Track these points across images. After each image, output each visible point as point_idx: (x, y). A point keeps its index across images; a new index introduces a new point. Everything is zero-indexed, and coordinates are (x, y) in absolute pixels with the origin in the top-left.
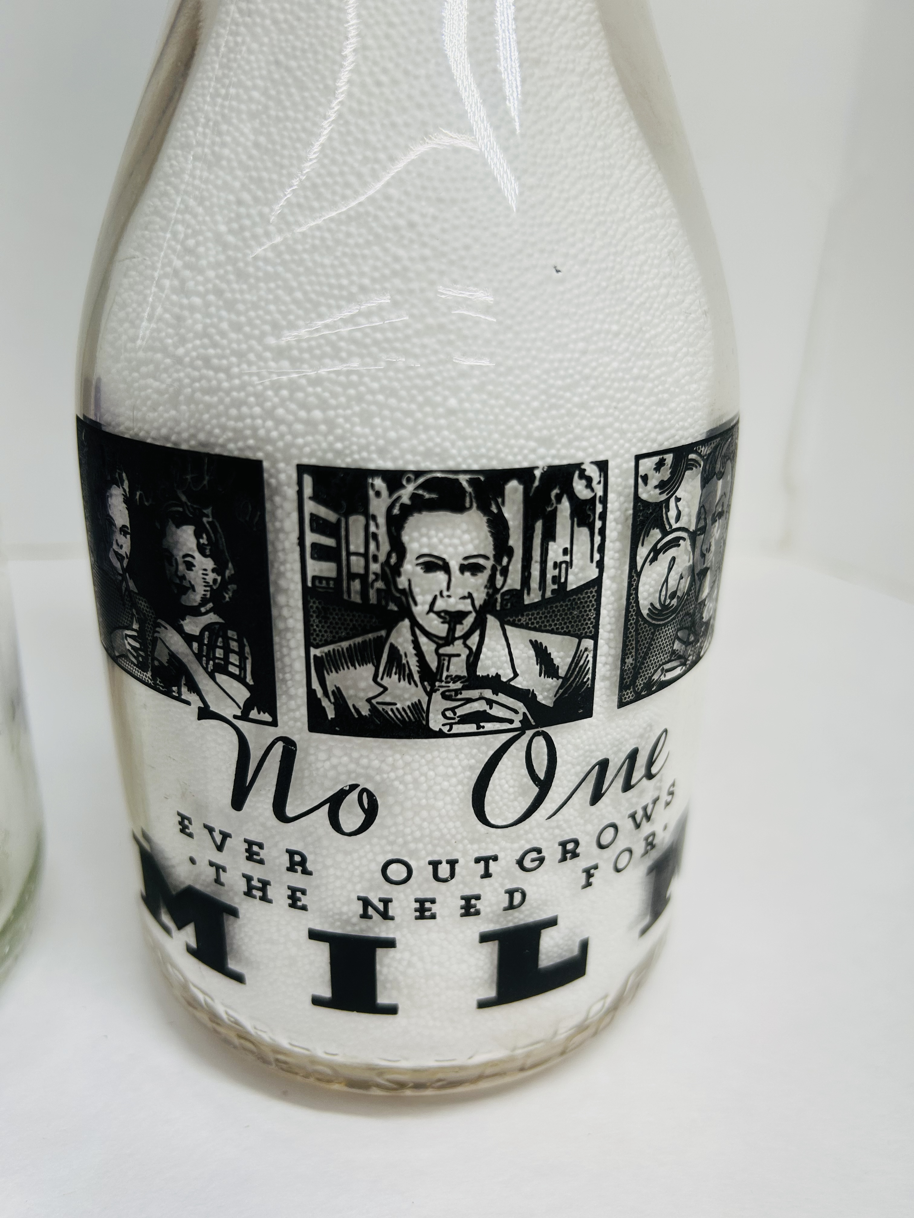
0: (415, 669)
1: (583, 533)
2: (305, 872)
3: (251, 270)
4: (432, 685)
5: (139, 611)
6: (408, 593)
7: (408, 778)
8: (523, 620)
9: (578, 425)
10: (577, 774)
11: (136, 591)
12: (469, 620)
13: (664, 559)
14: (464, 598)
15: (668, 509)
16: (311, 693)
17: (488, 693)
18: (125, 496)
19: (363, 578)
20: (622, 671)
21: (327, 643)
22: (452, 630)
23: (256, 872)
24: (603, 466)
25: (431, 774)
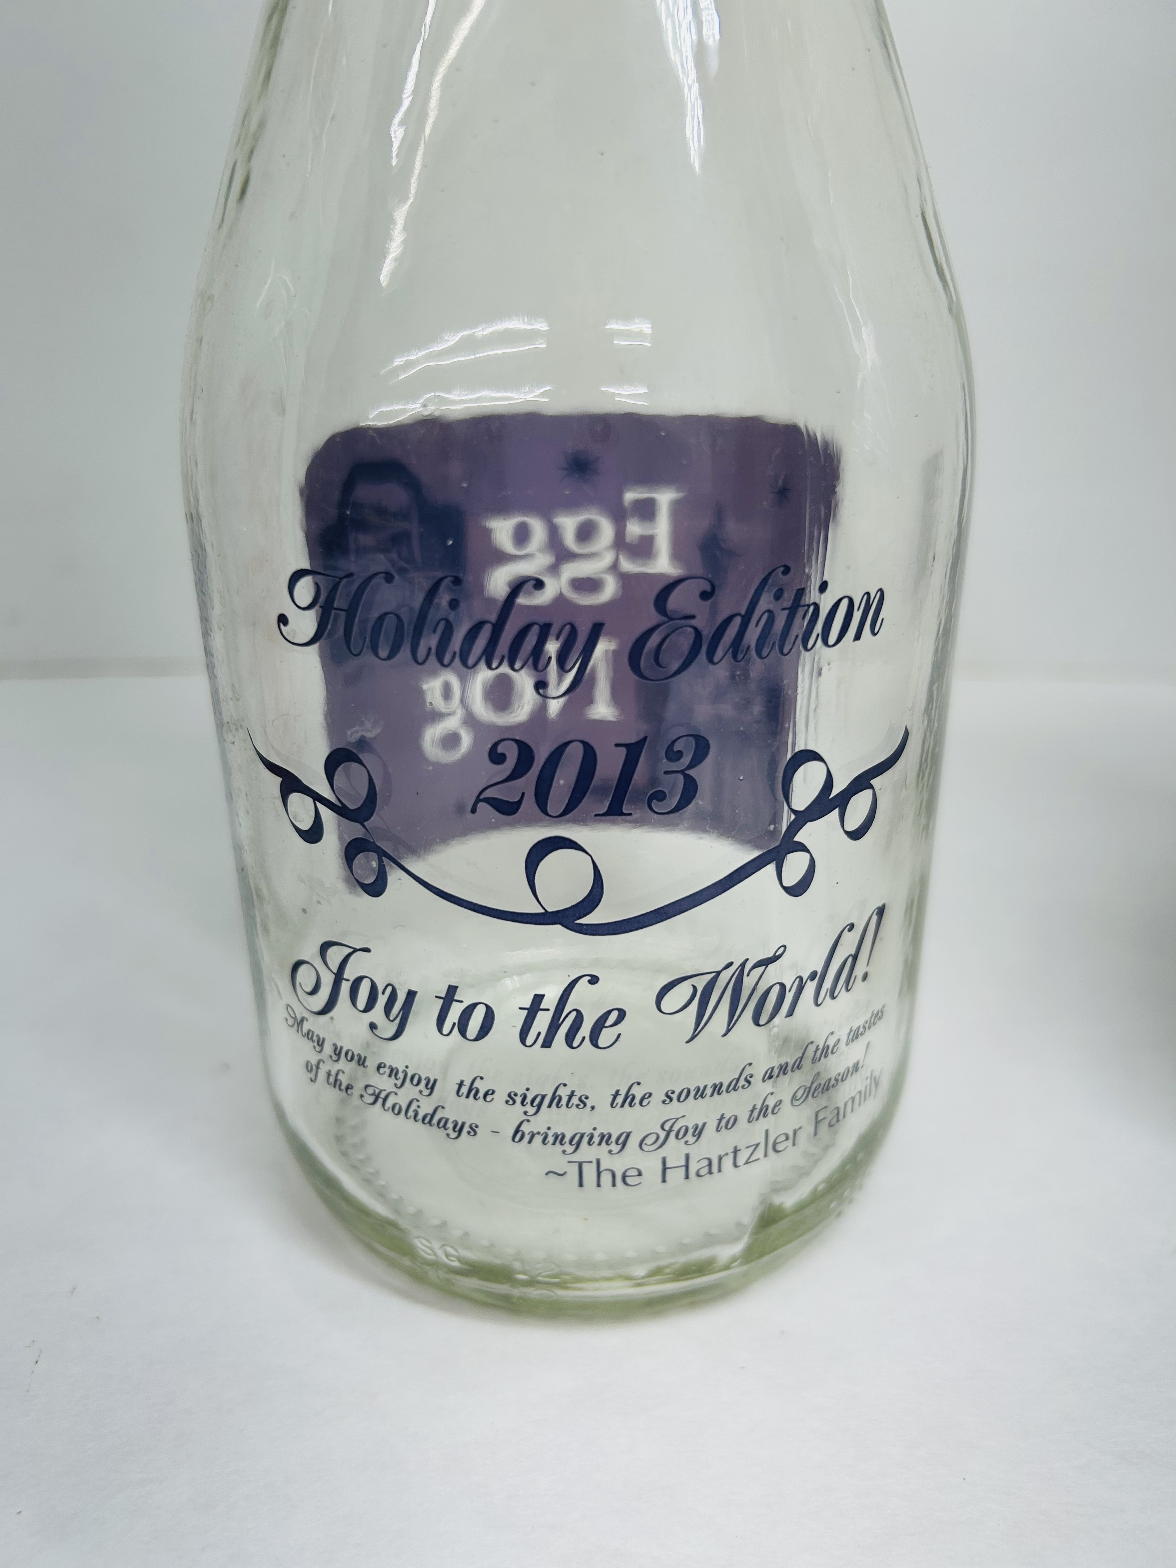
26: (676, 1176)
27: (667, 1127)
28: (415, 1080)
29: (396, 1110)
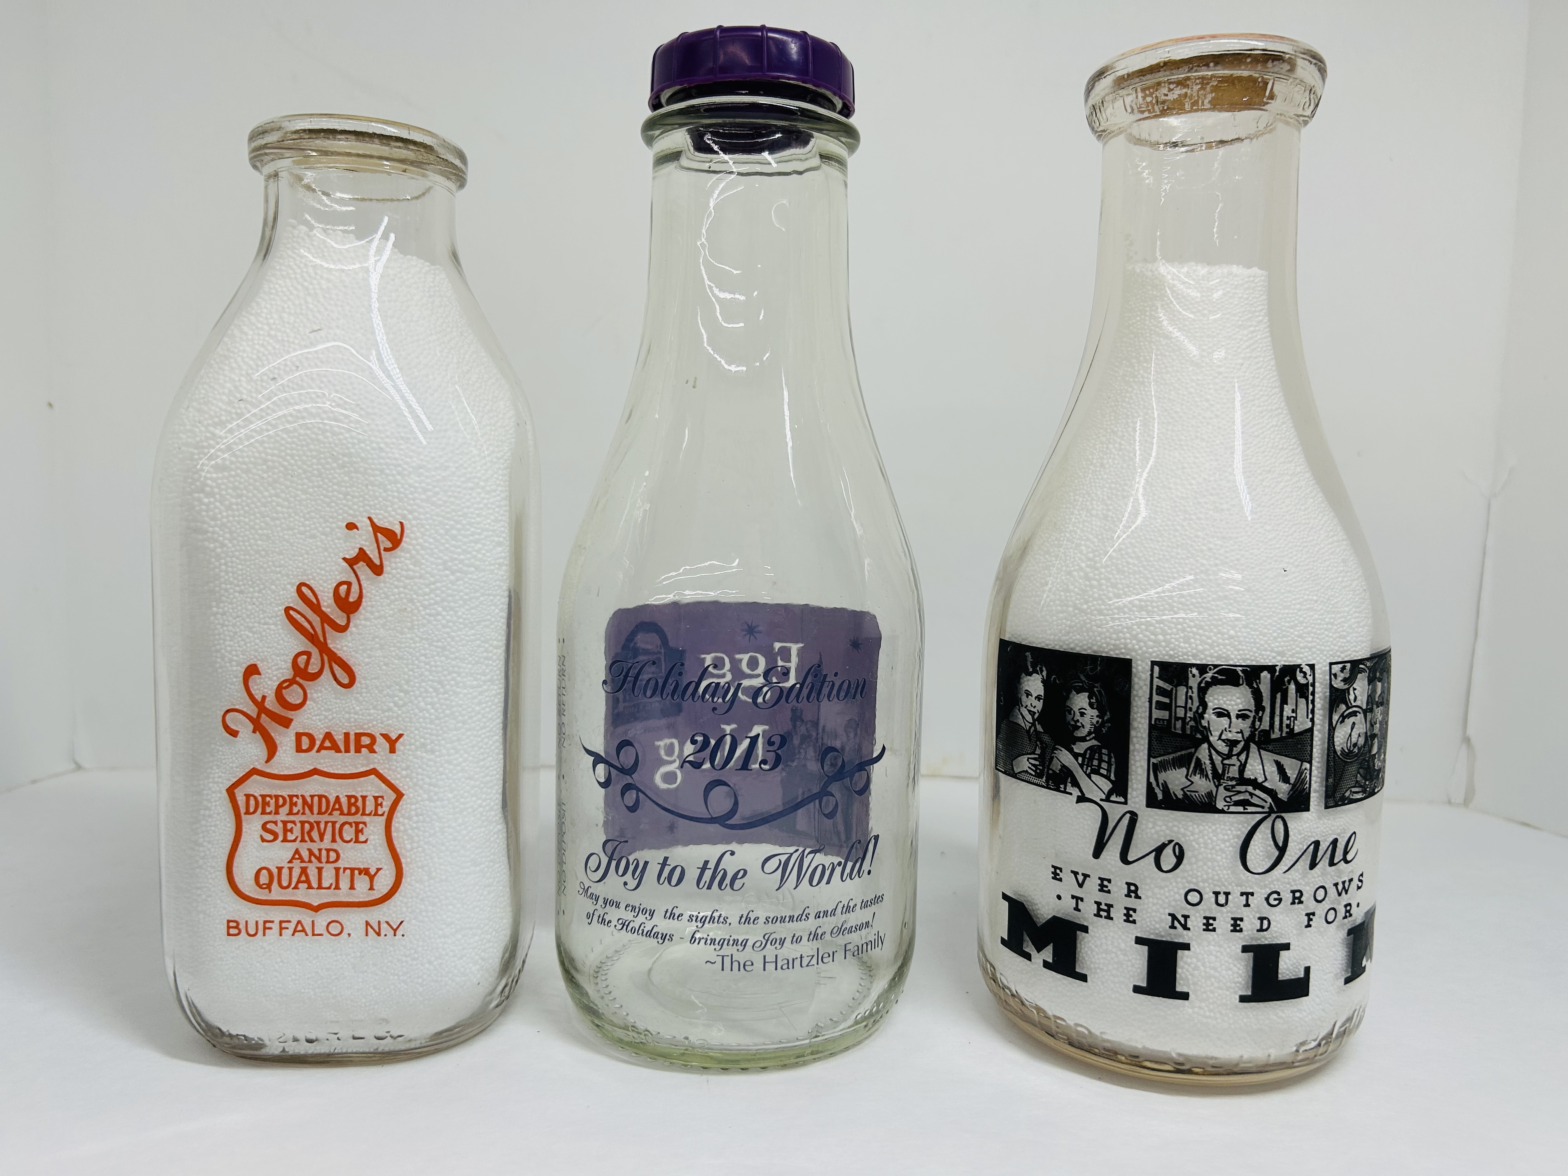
0: (1210, 772)
1: (1302, 701)
2: (1138, 897)
3: (1126, 569)
4: (1219, 782)
5: (1042, 742)
6: (1208, 729)
7: (1201, 840)
8: (1271, 748)
9: (1297, 646)
10: (1300, 850)
11: (1041, 730)
12: (1240, 746)
13: (1349, 721)
14: (1238, 733)
15: (1349, 694)
16: (1149, 784)
17: (1250, 788)
18: (1043, 679)
19: (1184, 719)
20: (1327, 786)
21: (1160, 756)
22: (1231, 750)
23: (1103, 898)
24: (1312, 667)
25: (1215, 838)
26: (770, 967)
27: (766, 937)
28: (644, 911)
29: (633, 931)
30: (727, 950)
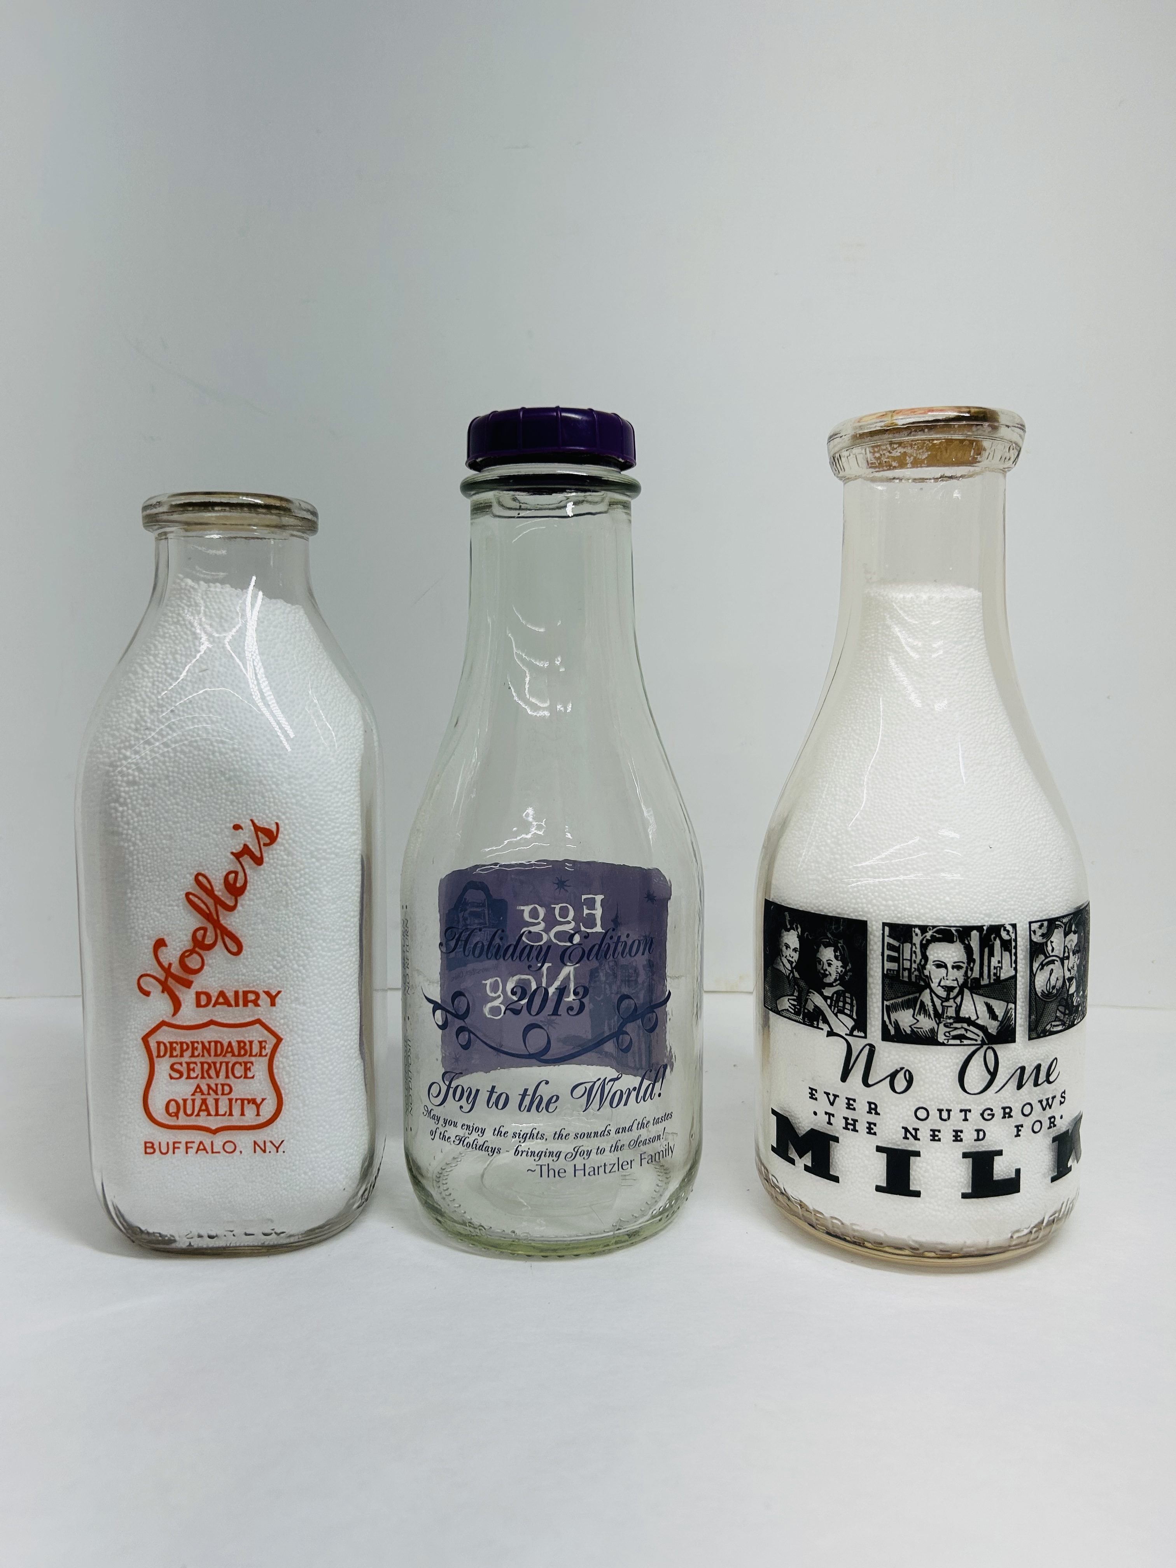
0: (932, 1013)
1: (1006, 955)
2: (877, 1113)
3: (862, 846)
4: (940, 1020)
5: (799, 986)
6: (929, 978)
7: (927, 1067)
9: (1002, 909)
10: (1009, 1074)
11: (798, 977)
12: (956, 991)
13: (1047, 969)
14: (954, 980)
15: (1047, 946)
16: (884, 1022)
17: (965, 1025)
18: (798, 935)
19: (909, 970)
20: (1030, 1022)
21: (892, 999)
22: (948, 995)
23: (850, 1114)
24: (1014, 926)
25: (938, 1065)
26: (580, 1173)
27: (576, 1150)
28: (477, 1129)
29: (468, 1145)
30: (544, 1160)
